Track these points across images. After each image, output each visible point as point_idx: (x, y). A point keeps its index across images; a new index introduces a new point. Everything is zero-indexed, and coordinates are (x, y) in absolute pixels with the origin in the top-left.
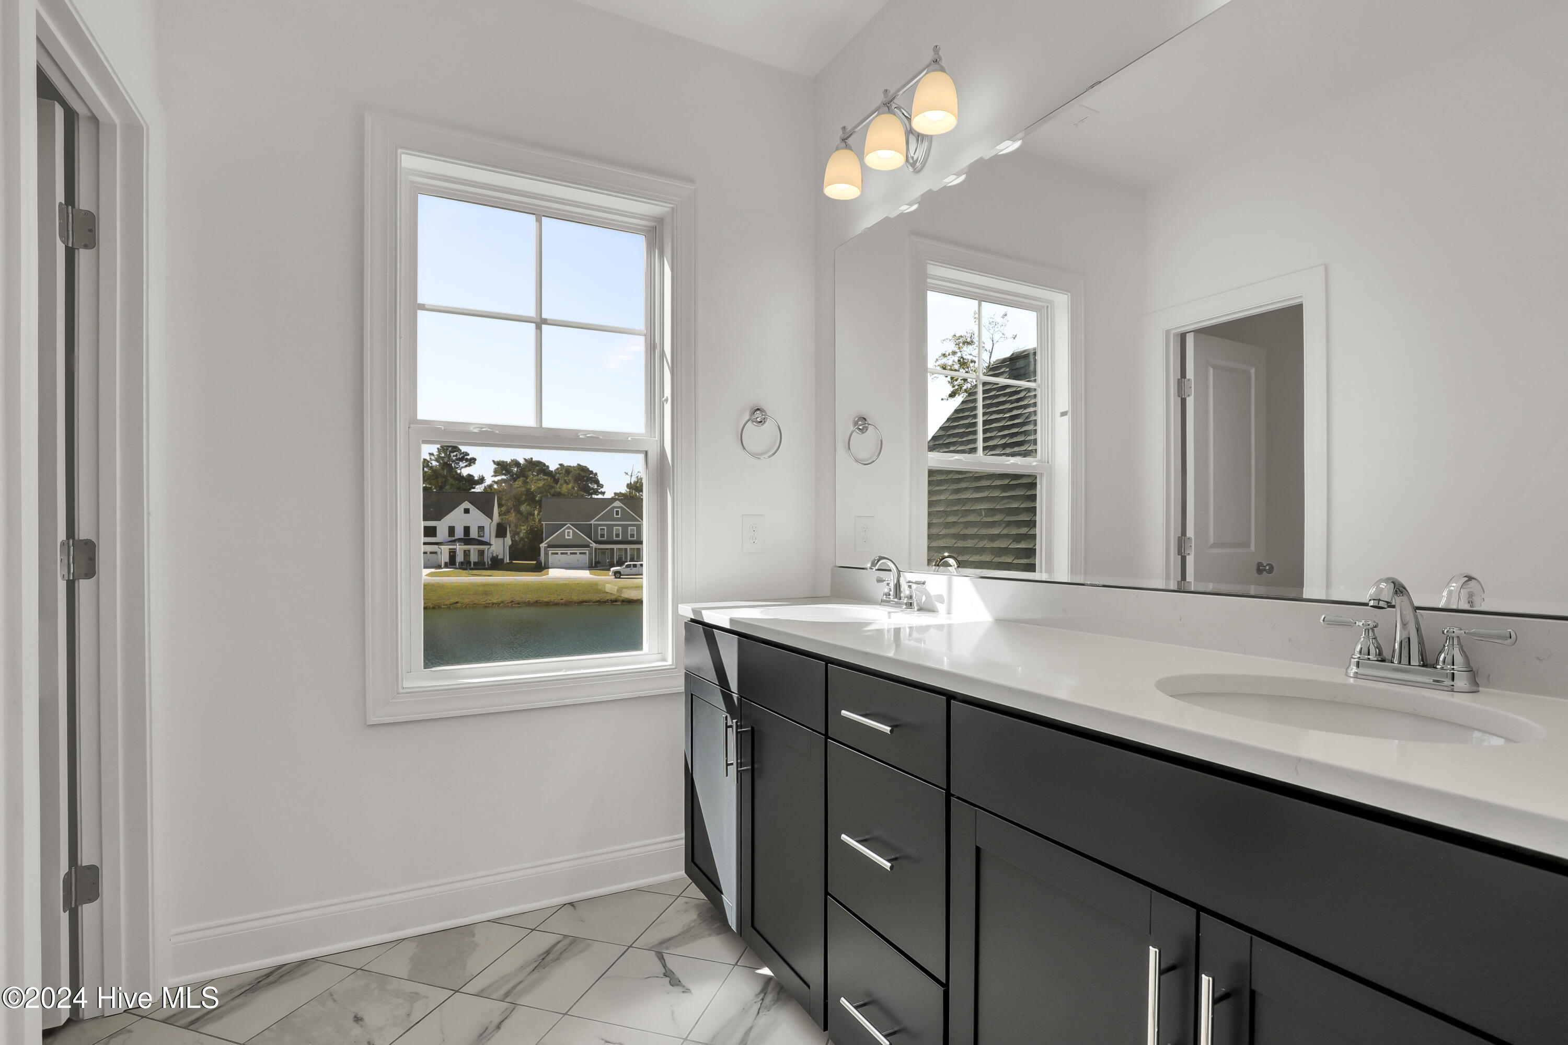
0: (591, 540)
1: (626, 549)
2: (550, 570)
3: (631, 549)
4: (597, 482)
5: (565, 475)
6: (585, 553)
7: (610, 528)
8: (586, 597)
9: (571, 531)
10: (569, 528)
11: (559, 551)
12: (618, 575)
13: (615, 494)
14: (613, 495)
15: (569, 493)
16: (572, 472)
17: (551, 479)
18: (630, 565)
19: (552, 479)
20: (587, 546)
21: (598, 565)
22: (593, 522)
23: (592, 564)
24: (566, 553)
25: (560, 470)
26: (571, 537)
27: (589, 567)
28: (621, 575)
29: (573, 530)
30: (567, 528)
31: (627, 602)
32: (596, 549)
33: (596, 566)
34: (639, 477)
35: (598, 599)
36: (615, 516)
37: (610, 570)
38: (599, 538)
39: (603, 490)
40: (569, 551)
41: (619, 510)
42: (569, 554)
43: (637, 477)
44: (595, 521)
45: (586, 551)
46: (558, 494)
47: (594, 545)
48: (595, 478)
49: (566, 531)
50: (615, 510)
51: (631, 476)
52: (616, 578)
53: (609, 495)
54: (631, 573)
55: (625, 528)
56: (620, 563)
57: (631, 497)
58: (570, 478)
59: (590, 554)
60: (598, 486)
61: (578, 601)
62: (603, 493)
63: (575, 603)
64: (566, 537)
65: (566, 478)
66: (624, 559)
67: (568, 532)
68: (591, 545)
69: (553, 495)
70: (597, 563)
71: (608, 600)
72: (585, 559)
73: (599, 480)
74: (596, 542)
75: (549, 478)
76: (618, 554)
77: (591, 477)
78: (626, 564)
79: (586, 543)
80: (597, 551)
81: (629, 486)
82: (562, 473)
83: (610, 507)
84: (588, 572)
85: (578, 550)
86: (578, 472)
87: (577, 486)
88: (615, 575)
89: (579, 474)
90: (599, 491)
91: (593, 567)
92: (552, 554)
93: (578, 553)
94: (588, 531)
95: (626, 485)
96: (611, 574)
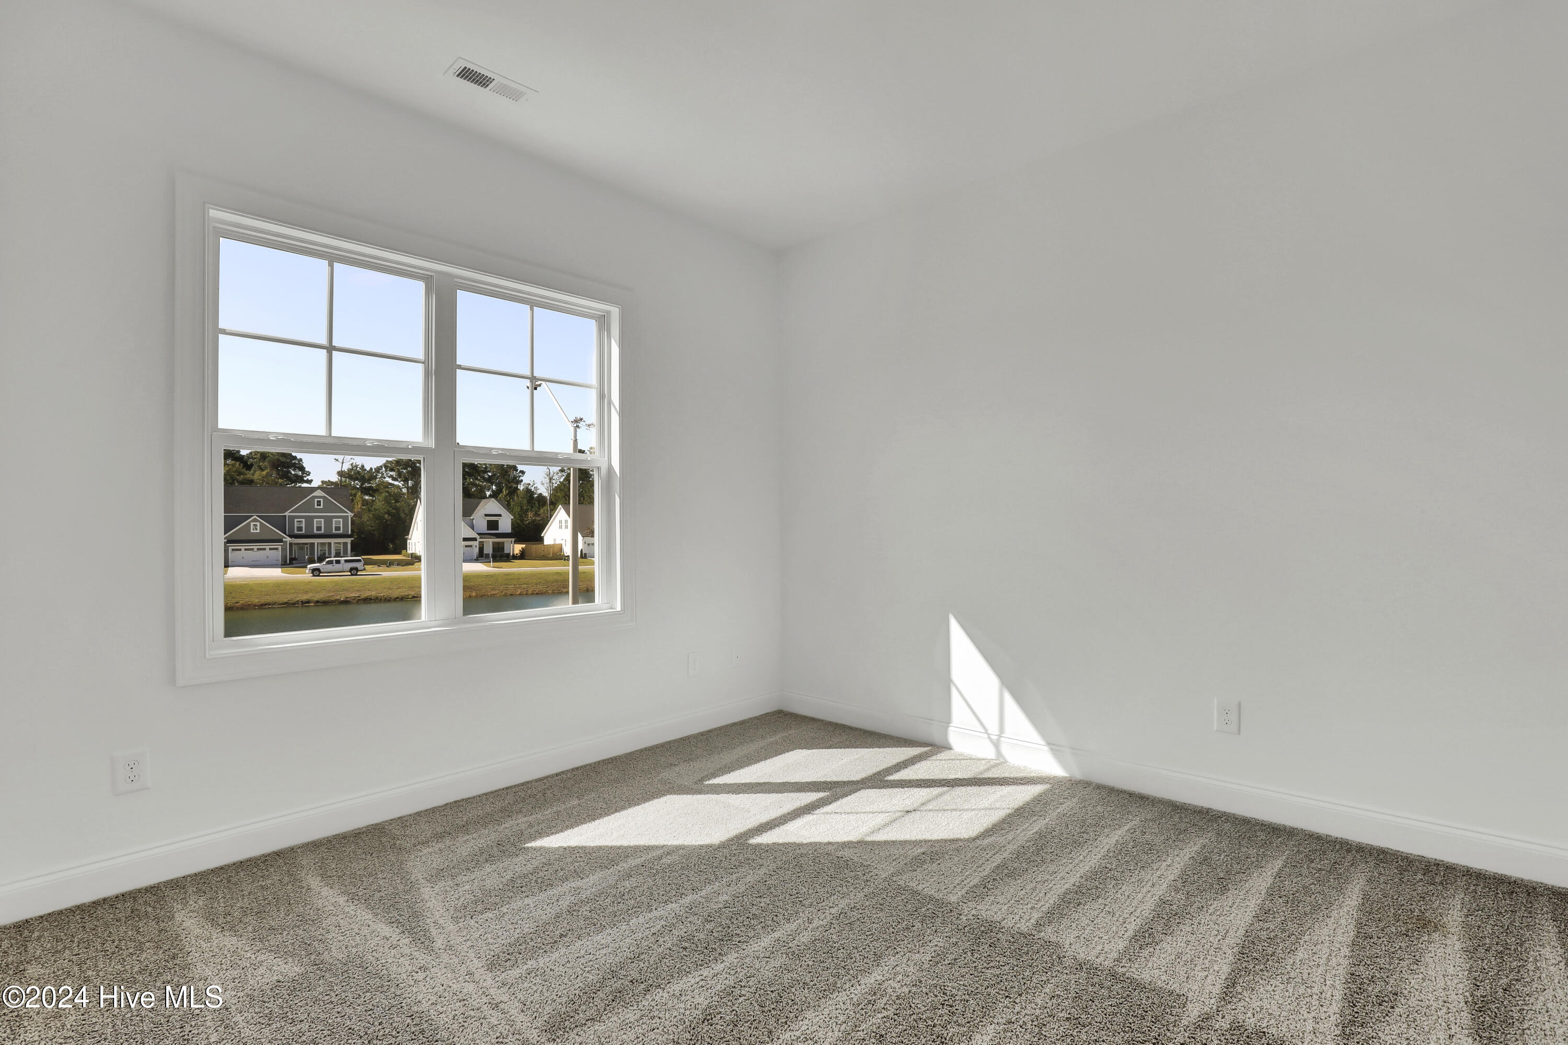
0: (285, 534)
1: (330, 544)
2: (230, 568)
3: (336, 543)
4: (302, 469)
5: (260, 460)
6: (277, 549)
7: (309, 521)
8: (268, 599)
9: (258, 524)
10: (255, 520)
11: (243, 547)
12: (316, 573)
13: (323, 482)
14: (321, 484)
15: (263, 481)
16: (269, 456)
17: (240, 465)
18: (333, 561)
19: (242, 465)
20: (281, 541)
21: (294, 562)
22: (287, 514)
23: (286, 561)
24: (253, 549)
25: (253, 454)
26: (258, 531)
27: (282, 565)
28: (320, 572)
29: (261, 523)
30: (253, 521)
31: (322, 602)
32: (291, 544)
33: (291, 563)
34: (354, 464)
35: (286, 600)
36: (316, 507)
37: (306, 568)
38: (296, 532)
39: (309, 478)
40: (255, 546)
41: (322, 500)
42: (255, 550)
43: (352, 464)
44: (290, 512)
45: (279, 546)
46: (251, 482)
47: (288, 539)
48: (299, 464)
49: (252, 524)
50: (316, 500)
51: (343, 463)
52: (314, 576)
53: (315, 484)
54: (333, 570)
55: (328, 520)
56: (320, 560)
57: (341, 486)
58: (266, 464)
59: (284, 550)
60: (303, 473)
61: (259, 603)
62: (310, 482)
63: (255, 606)
64: (252, 531)
65: (260, 464)
66: (327, 555)
67: (256, 525)
68: (284, 540)
69: (242, 483)
70: (292, 560)
71: (298, 601)
72: (278, 555)
73: (305, 466)
74: (291, 536)
75: (238, 463)
76: (320, 548)
77: (295, 463)
78: (327, 560)
79: (279, 538)
80: (293, 546)
81: (341, 474)
82: (255, 458)
83: (311, 496)
84: (279, 570)
85: (268, 546)
86: (277, 457)
87: (274, 472)
88: (312, 573)
89: (278, 460)
90: (305, 479)
91: (288, 565)
92: (233, 550)
93: (268, 549)
94: (281, 524)
95: (336, 472)
96: (307, 571)
